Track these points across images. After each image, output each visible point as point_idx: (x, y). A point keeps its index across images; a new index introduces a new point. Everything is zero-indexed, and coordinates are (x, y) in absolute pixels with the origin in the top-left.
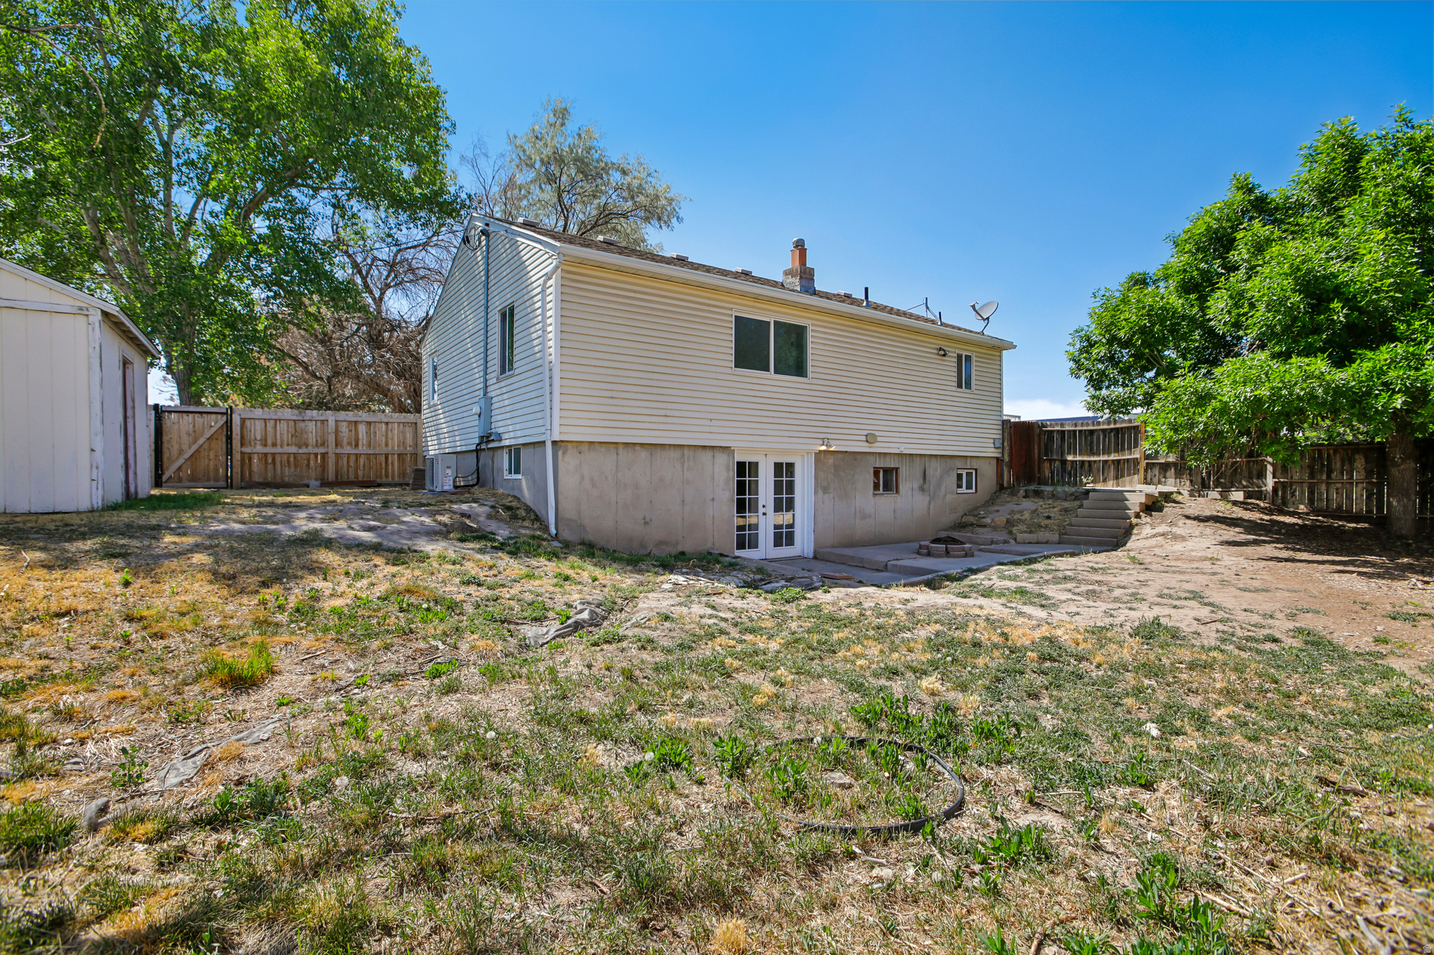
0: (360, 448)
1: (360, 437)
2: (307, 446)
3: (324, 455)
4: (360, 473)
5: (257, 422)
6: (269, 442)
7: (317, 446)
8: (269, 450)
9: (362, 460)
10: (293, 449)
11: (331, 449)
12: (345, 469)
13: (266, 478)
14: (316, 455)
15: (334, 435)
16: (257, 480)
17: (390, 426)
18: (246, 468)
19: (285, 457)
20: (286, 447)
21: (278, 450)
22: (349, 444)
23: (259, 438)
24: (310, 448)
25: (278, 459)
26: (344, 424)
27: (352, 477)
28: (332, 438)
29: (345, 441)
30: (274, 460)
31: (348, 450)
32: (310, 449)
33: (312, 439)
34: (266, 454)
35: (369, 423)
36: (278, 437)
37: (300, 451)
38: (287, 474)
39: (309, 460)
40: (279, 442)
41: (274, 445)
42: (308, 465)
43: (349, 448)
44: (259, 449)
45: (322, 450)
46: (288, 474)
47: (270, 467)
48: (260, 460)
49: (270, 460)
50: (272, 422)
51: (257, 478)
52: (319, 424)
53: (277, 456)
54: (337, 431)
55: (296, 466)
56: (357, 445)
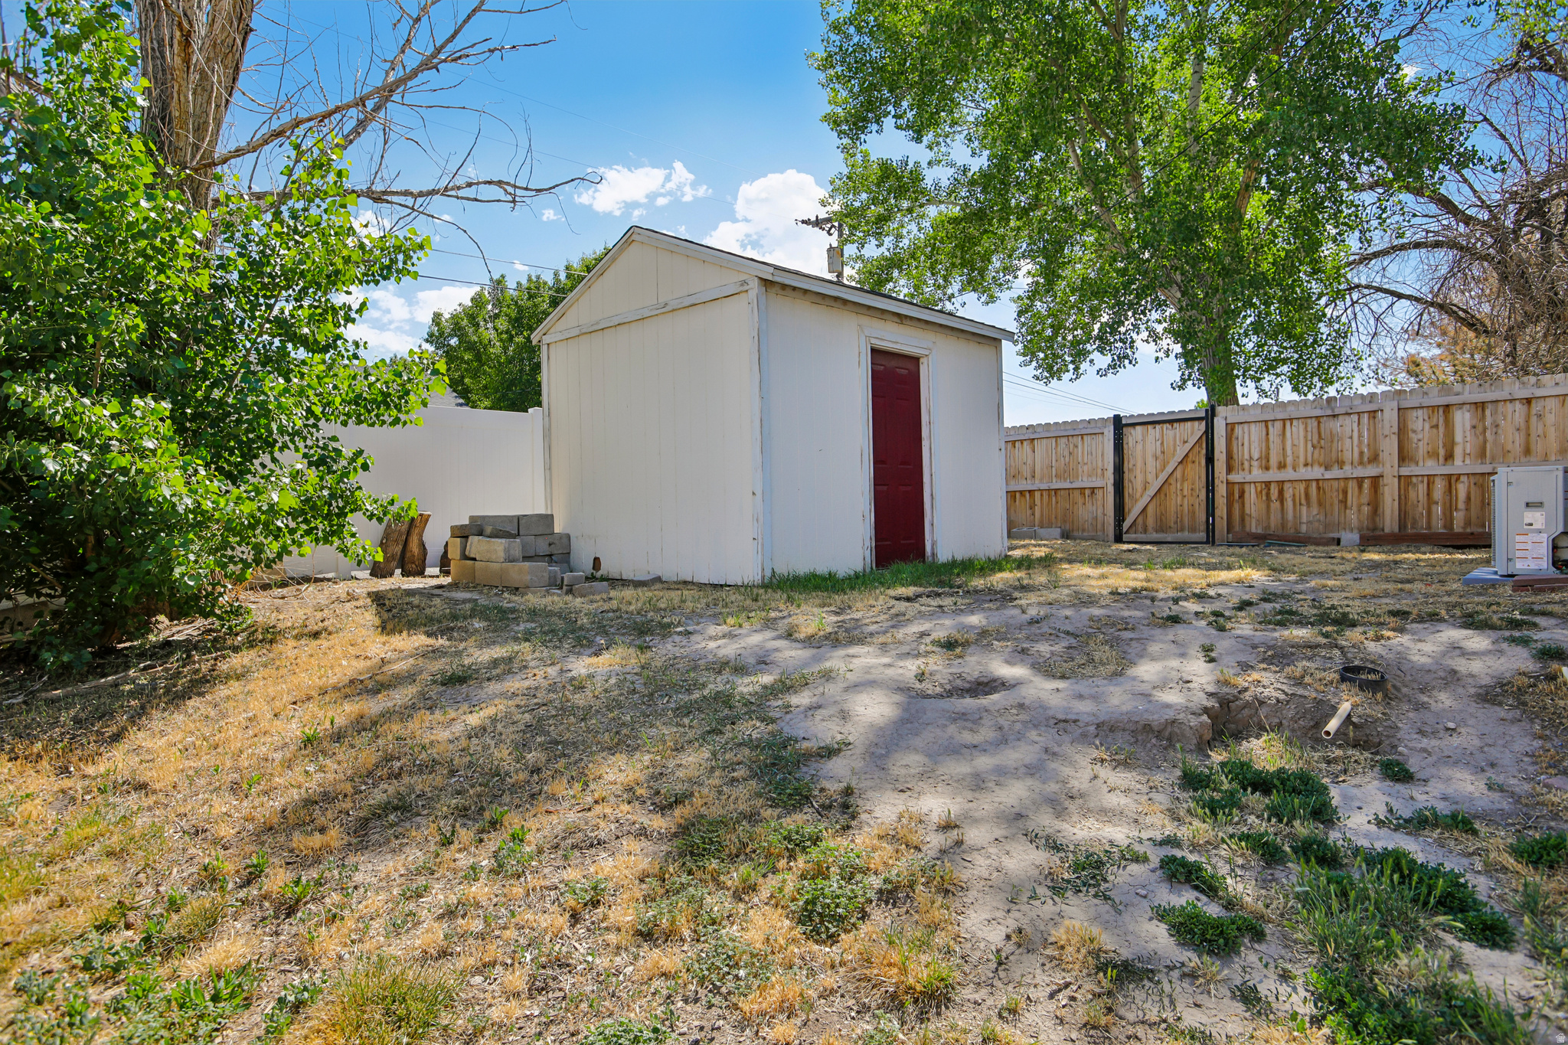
0: (1458, 462)
1: (1458, 438)
2: (1341, 464)
3: (1376, 480)
4: (1459, 517)
5: (1253, 426)
6: (1274, 461)
7: (1361, 463)
8: (1274, 475)
9: (1462, 489)
10: (1317, 472)
11: (1389, 467)
12: (1421, 509)
13: (1268, 527)
14: (1360, 481)
15: (1395, 439)
16: (1254, 530)
17: (1536, 407)
18: (1236, 507)
19: (1302, 487)
20: (1302, 470)
21: (1288, 474)
22: (1433, 454)
23: (1256, 456)
24: (1347, 468)
25: (1288, 494)
26: (1420, 412)
27: (1438, 526)
28: (1389, 448)
29: (1422, 449)
30: (1281, 492)
31: (1431, 467)
32: (1348, 471)
33: (1350, 450)
34: (1268, 484)
35: (1480, 406)
36: (1289, 452)
37: (1328, 475)
38: (1304, 519)
39: (1345, 493)
40: (1289, 460)
41: (1282, 466)
42: (1344, 502)
43: (1430, 463)
44: (1257, 474)
45: (1371, 471)
46: (1307, 518)
47: (1275, 505)
48: (1259, 494)
49: (1274, 492)
50: (1278, 425)
51: (1254, 527)
52: (1365, 418)
53: (1287, 486)
54: (1402, 431)
55: (1320, 504)
56: (1449, 457)
